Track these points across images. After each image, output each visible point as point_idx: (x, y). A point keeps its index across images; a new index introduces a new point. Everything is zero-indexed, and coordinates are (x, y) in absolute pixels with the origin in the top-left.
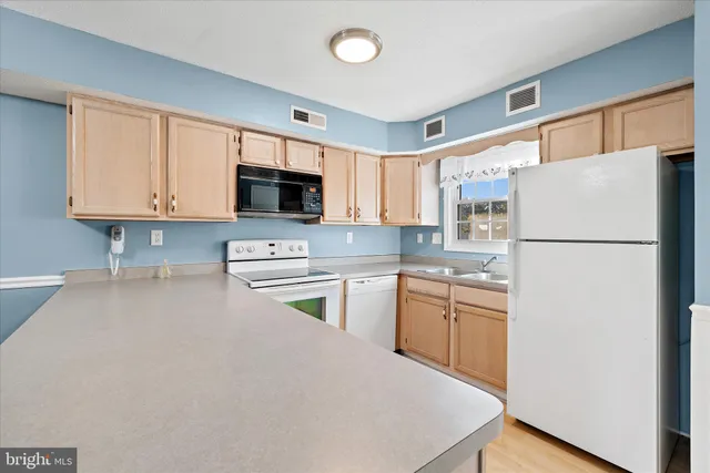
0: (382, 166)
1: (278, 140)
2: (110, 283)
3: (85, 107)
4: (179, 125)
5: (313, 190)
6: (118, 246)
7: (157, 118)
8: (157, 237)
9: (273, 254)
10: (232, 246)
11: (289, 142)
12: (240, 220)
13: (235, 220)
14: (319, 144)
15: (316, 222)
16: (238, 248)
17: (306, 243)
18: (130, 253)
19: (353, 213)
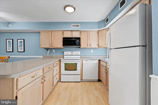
0: (98, 33)
1: (71, 32)
2: (47, 58)
3: (42, 32)
4: (54, 32)
5: (78, 41)
6: (48, 52)
7: (50, 32)
8: (54, 51)
9: (72, 54)
10: (65, 52)
11: (73, 32)
12: (64, 48)
13: (63, 48)
14: (80, 31)
15: (80, 47)
16: (65, 53)
17: (80, 52)
18: (50, 53)
19: (89, 45)
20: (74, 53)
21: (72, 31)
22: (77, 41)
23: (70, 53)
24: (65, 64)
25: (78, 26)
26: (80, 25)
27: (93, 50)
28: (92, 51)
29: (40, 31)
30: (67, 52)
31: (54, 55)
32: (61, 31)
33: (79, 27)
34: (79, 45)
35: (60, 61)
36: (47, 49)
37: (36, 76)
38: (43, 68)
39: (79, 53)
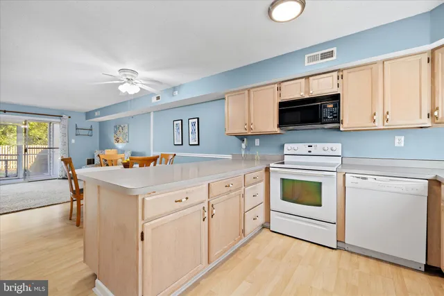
0: (431, 60)
1: (304, 80)
2: (242, 159)
3: (229, 95)
4: (254, 92)
5: (331, 106)
6: (244, 145)
7: (247, 92)
8: (257, 142)
9: (310, 152)
10: (286, 146)
11: (311, 78)
12: (282, 132)
13: (279, 132)
14: (338, 70)
15: (338, 129)
16: (288, 148)
17: (339, 145)
18: (247, 148)
19: (379, 118)
20: (318, 148)
21: (307, 77)
22: (325, 107)
23: (302, 148)
24: (283, 180)
25: (330, 54)
26: (337, 50)
27: (403, 138)
28: (400, 141)
29: (224, 95)
30: (295, 146)
31: (257, 154)
32: (275, 84)
33: (334, 58)
34: (337, 118)
35: (267, 169)
36: (241, 138)
37: (184, 200)
38: (209, 184)
39: (337, 148)
